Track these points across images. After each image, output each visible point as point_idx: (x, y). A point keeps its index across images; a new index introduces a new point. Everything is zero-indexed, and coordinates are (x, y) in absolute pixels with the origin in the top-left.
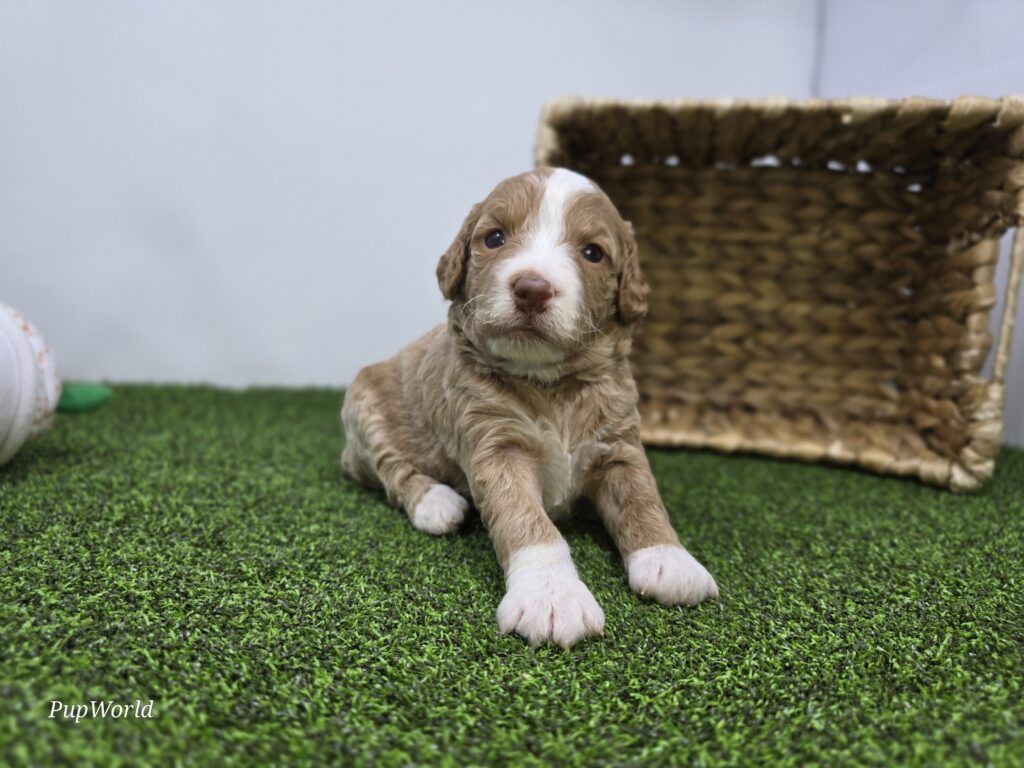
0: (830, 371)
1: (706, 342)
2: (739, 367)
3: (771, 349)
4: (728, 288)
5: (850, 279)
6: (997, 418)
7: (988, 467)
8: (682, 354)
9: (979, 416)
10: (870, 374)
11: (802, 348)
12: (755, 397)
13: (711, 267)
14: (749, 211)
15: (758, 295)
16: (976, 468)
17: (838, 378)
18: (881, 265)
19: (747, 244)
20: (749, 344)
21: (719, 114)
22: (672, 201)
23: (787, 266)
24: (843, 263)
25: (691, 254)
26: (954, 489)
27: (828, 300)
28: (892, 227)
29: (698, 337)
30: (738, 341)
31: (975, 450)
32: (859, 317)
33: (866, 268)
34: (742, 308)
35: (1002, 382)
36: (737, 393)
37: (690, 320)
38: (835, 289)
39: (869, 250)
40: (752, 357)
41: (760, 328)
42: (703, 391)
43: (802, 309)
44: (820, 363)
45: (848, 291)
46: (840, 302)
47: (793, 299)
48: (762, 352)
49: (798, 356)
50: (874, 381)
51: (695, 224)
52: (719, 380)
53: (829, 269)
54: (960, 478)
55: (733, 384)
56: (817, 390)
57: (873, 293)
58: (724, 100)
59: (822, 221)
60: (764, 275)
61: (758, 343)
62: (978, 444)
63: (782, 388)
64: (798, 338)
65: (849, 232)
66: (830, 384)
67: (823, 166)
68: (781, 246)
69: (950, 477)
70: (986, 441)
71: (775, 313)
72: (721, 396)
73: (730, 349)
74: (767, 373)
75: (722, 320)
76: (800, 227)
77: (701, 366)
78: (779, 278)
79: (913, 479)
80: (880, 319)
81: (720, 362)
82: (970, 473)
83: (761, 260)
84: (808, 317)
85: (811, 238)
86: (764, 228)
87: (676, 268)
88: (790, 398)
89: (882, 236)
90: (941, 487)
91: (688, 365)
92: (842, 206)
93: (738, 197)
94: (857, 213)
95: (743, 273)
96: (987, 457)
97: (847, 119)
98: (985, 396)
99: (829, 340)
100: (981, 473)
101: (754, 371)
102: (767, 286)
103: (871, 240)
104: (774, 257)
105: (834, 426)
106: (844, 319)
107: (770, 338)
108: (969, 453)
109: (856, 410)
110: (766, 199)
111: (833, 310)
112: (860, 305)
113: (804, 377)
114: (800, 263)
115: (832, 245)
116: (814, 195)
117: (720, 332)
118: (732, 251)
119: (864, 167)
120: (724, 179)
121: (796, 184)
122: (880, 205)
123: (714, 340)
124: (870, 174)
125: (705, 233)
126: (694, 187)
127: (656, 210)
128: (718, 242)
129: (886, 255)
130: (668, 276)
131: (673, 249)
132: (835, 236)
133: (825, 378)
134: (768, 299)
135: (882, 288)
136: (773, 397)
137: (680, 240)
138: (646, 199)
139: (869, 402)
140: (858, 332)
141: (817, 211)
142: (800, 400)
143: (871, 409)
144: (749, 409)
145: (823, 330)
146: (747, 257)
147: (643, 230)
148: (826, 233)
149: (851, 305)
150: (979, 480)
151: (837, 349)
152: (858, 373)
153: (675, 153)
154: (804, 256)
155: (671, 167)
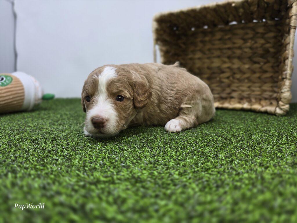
0: (257, 85)
1: (218, 79)
2: (229, 86)
3: (238, 79)
4: (224, 62)
5: (262, 56)
6: (288, 91)
7: (287, 107)
9: (283, 91)
10: (271, 85)
11: (248, 78)
12: (234, 94)
13: (219, 57)
14: (229, 39)
15: (233, 64)
16: (282, 107)
17: (260, 87)
18: (272, 50)
19: (229, 49)
20: (231, 78)
21: (198, 10)
22: (207, 39)
23: (242, 54)
24: (260, 51)
25: (213, 53)
26: (277, 115)
27: (255, 63)
28: (275, 37)
29: (216, 78)
30: (228, 78)
31: (282, 102)
32: (267, 67)
33: (267, 51)
34: (229, 68)
35: (290, 79)
36: (230, 94)
37: (213, 73)
38: (257, 59)
39: (268, 45)
40: (233, 82)
41: (234, 73)
42: (218, 94)
43: (247, 66)
44: (254, 83)
45: (261, 59)
46: (258, 63)
47: (244, 64)
48: (236, 81)
49: (246, 81)
50: (272, 87)
51: (214, 45)
52: (224, 90)
53: (255, 53)
54: (278, 111)
55: (228, 90)
56: (254, 91)
57: (270, 59)
58: (198, 6)
59: (252, 39)
60: (235, 57)
61: (234, 78)
62: (282, 100)
63: (243, 91)
64: (246, 75)
65: (262, 41)
66: (258, 89)
67: (252, 21)
68: (240, 48)
69: (275, 111)
70: (285, 99)
71: (239, 68)
72: (224, 95)
73: (226, 81)
74: (238, 87)
75: (223, 72)
76: (245, 41)
77: (217, 86)
78: (239, 58)
79: (266, 113)
80: (272, 67)
81: (223, 85)
82: (281, 109)
83: (234, 53)
84: (249, 68)
85: (248, 44)
86: (234, 43)
87: (209, 58)
88: (245, 94)
89: (272, 41)
90: (274, 114)
91: (213, 86)
92: (258, 33)
93: (226, 35)
94: (263, 35)
95: (229, 57)
96: (287, 104)
97: (233, 5)
98: (284, 85)
99: (257, 75)
100: (284, 109)
101: (234, 87)
102: (236, 61)
103: (268, 42)
104: (238, 52)
105: (253, 100)
106: (261, 68)
107: (238, 76)
108: (280, 103)
109: (267, 96)
110: (234, 34)
111: (257, 66)
112: (265, 63)
113: (249, 87)
114: (246, 52)
115: (255, 46)
116: (249, 31)
117: (222, 75)
118: (225, 51)
119: (264, 20)
120: (221, 30)
121: (243, 28)
122: (270, 31)
123: (220, 78)
124: (266, 22)
125: (217, 47)
126: (212, 33)
127: (202, 42)
128: (220, 49)
129: (273, 47)
130: (207, 61)
131: (207, 52)
132: (256, 43)
133: (256, 87)
134: (237, 64)
135: (273, 57)
136: (240, 94)
137: (209, 50)
138: (199, 39)
139: (270, 94)
140: (266, 72)
141: (251, 36)
142: (249, 95)
143: (271, 96)
144: (232, 98)
145: (254, 72)
146: (229, 52)
147: (198, 48)
148: (253, 42)
149: (262, 64)
150: (284, 111)
151: (259, 78)
152: (266, 85)
153: (204, 24)
154: (247, 50)
155: (205, 29)
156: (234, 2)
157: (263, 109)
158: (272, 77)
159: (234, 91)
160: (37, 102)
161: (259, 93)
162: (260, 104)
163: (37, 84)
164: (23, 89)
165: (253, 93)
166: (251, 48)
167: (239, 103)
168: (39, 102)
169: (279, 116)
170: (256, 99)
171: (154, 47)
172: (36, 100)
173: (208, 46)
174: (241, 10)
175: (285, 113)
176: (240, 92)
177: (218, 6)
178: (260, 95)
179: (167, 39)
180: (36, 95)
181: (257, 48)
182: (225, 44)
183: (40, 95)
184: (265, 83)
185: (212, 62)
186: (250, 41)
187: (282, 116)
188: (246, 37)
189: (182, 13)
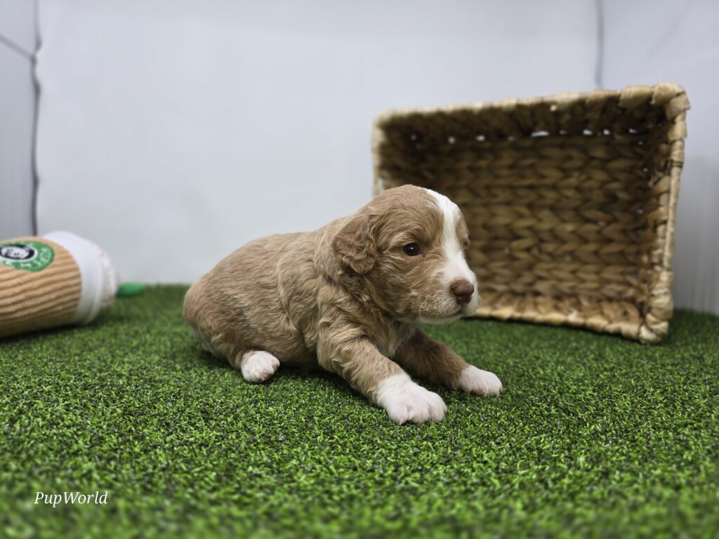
0: (591, 268)
1: (507, 251)
2: (530, 267)
3: (550, 254)
4: (521, 216)
5: (602, 208)
6: (666, 294)
7: (663, 326)
8: (493, 260)
9: (655, 292)
10: (621, 269)
11: (571, 253)
12: (541, 287)
13: (508, 204)
14: (532, 166)
15: (540, 220)
16: (654, 327)
17: (597, 273)
18: (623, 196)
19: (531, 187)
20: (535, 251)
21: (475, 112)
22: (483, 163)
23: (559, 200)
24: (598, 196)
25: (496, 196)
26: (642, 342)
27: (587, 221)
28: (631, 170)
29: (502, 249)
30: (528, 250)
31: (654, 315)
32: (611, 231)
33: (613, 198)
34: (529, 228)
35: (669, 270)
36: (530, 284)
37: (496, 238)
38: (591, 214)
39: (614, 186)
40: (539, 260)
41: (542, 241)
42: (506, 283)
43: (569, 227)
44: (585, 263)
45: (599, 214)
46: (594, 222)
47: (564, 221)
48: (545, 257)
49: (568, 258)
50: (622, 273)
51: (497, 177)
52: (519, 276)
53: (587, 200)
54: (645, 334)
55: (528, 278)
56: (583, 281)
57: (617, 214)
58: (477, 104)
59: (580, 169)
60: (543, 207)
61: (540, 251)
62: (654, 311)
63: (561, 280)
64: (568, 247)
65: (600, 176)
66: (593, 277)
67: (580, 133)
68: (554, 187)
69: (639, 333)
70: (660, 309)
71: (551, 231)
72: (518, 287)
73: (523, 256)
74: (548, 270)
75: (517, 237)
76: (566, 173)
77: (505, 267)
78: (553, 208)
79: (618, 335)
80: (624, 231)
81: (517, 264)
82: (651, 330)
83: (541, 197)
84: (574, 232)
85: (573, 181)
86: (542, 177)
87: (486, 205)
88: (565, 287)
89: (622, 176)
90: (635, 340)
91: (496, 266)
92: (593, 158)
93: (524, 158)
94: (604, 162)
95: (530, 206)
96: (663, 320)
97: (553, 108)
98: (658, 280)
99: (591, 247)
100: (657, 330)
101: (541, 270)
102: (545, 214)
103: (615, 180)
104: (550, 196)
105: (585, 303)
106: (599, 232)
107: (550, 247)
108: (650, 317)
109: (611, 294)
110: (542, 157)
111: (591, 227)
112: (609, 223)
113: (573, 272)
114: (567, 198)
115: (588, 184)
116: (574, 153)
117: (515, 244)
118: (522, 192)
119: (606, 132)
120: (514, 147)
121: (561, 146)
122: (620, 156)
123: (511, 250)
124: (611, 136)
125: (503, 182)
126: (496, 153)
127: (472, 169)
128: (511, 187)
129: (626, 189)
130: (481, 210)
131: (483, 193)
132: (589, 178)
133: (588, 272)
134: (547, 222)
135: (625, 211)
136: (554, 287)
137: (488, 187)
138: (465, 164)
139: (620, 288)
140: (609, 241)
141: (577, 163)
142: (572, 288)
143: (620, 293)
144: (537, 294)
145: (585, 241)
146: (532, 196)
147: (463, 183)
148: (583, 177)
149: (602, 224)
150: (657, 335)
151: (596, 253)
152: (611, 269)
153: (479, 133)
154: (570, 193)
155: (480, 142)
156: (554, 103)
157: (612, 327)
158: (622, 253)
159: (540, 278)
160: (105, 305)
161: (595, 285)
162: (602, 313)
163: (106, 262)
164: (78, 276)
165: (582, 286)
166: (578, 189)
167: (557, 309)
168: (111, 303)
169: (646, 344)
170: (590, 299)
171: (376, 182)
172: (104, 301)
173: (485, 180)
174: (567, 117)
175: (659, 339)
176: (553, 282)
177: (520, 107)
178: (596, 290)
179: (402, 163)
180: (105, 289)
181: (591, 189)
182: (522, 177)
183: (113, 289)
184: (608, 264)
185: (494, 215)
186: (576, 174)
187: (653, 344)
188: (568, 165)
189: (440, 115)
